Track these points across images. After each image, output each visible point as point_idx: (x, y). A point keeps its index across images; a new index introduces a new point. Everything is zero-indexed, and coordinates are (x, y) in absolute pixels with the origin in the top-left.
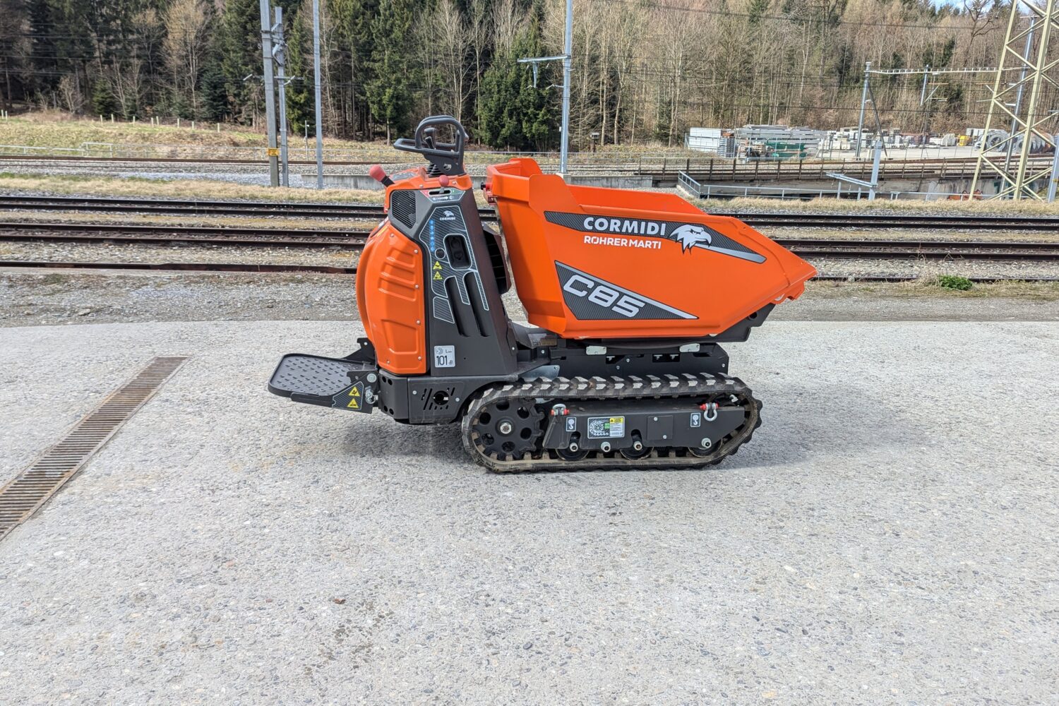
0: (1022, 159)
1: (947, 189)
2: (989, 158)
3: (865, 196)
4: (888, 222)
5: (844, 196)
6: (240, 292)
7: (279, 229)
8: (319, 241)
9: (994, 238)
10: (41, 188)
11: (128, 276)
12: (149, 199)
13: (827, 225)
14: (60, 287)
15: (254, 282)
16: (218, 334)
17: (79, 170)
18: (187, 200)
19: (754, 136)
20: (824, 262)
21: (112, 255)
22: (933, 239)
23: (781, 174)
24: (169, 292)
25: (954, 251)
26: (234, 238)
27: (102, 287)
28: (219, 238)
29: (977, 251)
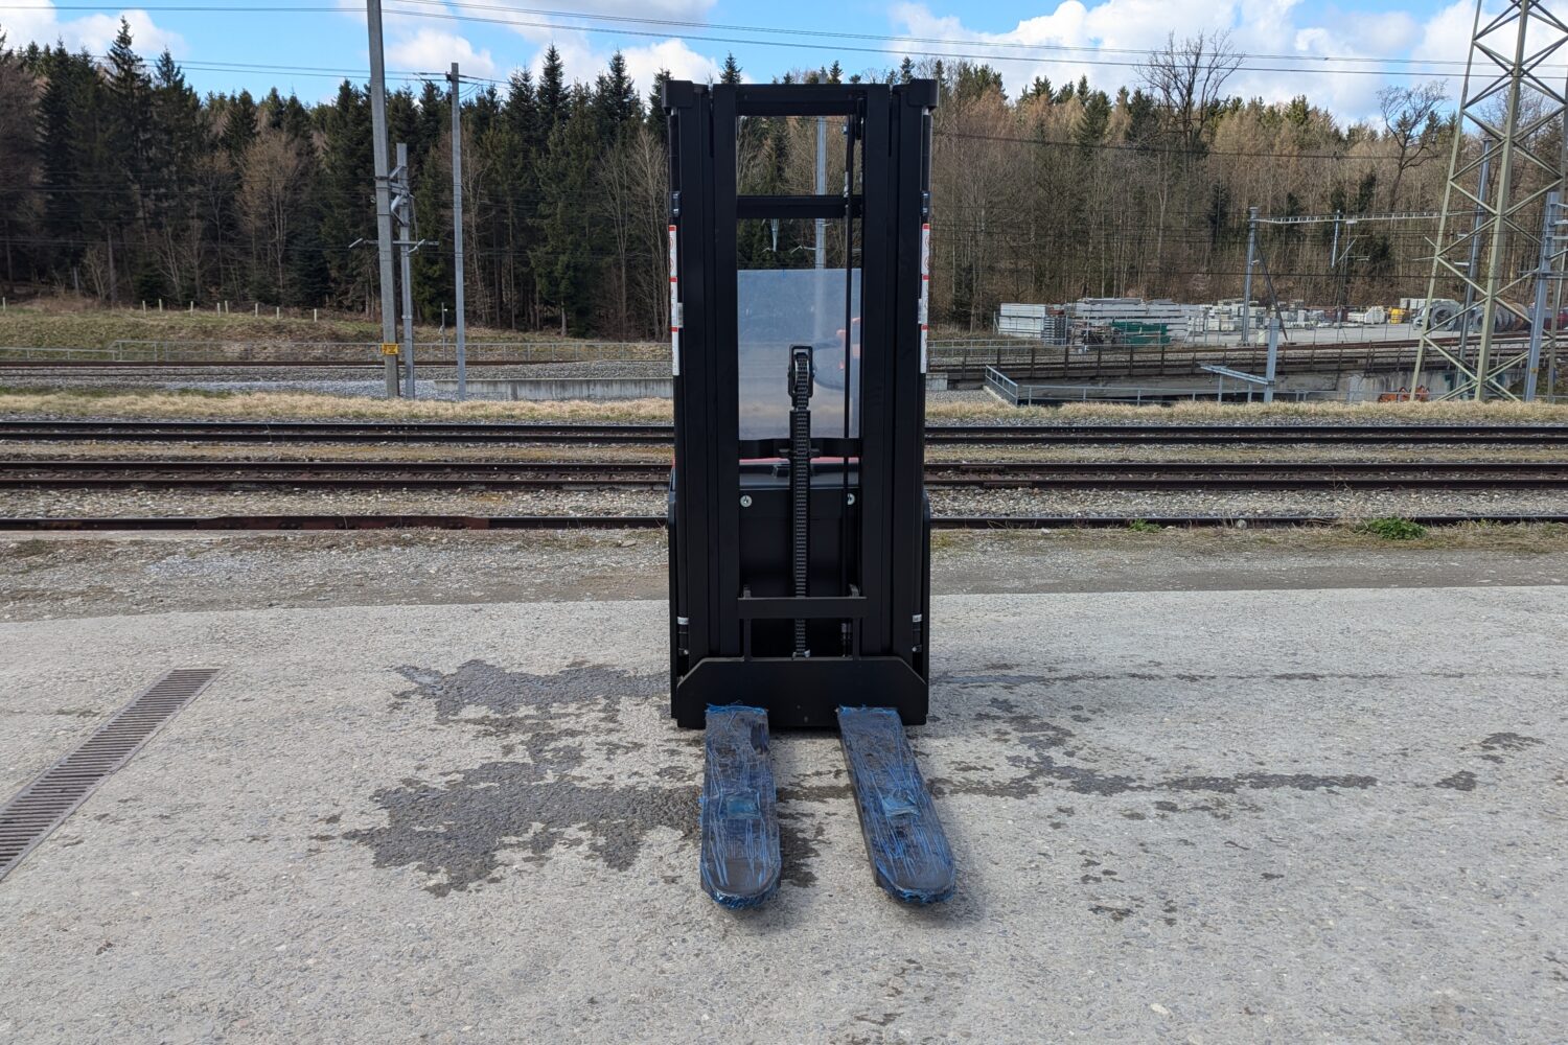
0: (1483, 341)
1: (1377, 385)
2: (1433, 340)
3: (1258, 397)
4: (1294, 436)
5: (1227, 398)
6: (315, 561)
7: (395, 462)
8: (454, 477)
9: (1450, 456)
10: (44, 408)
11: (148, 541)
12: (204, 422)
13: (1204, 441)
14: (40, 560)
15: (338, 546)
16: (272, 630)
17: (107, 381)
18: (261, 421)
19: (1095, 314)
20: (1202, 496)
21: (141, 506)
22: (1360, 460)
23: (1134, 367)
24: (206, 565)
25: (1392, 476)
26: (327, 476)
27: (105, 559)
28: (305, 477)
29: (1426, 476)
